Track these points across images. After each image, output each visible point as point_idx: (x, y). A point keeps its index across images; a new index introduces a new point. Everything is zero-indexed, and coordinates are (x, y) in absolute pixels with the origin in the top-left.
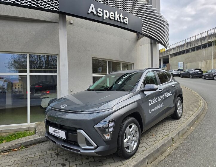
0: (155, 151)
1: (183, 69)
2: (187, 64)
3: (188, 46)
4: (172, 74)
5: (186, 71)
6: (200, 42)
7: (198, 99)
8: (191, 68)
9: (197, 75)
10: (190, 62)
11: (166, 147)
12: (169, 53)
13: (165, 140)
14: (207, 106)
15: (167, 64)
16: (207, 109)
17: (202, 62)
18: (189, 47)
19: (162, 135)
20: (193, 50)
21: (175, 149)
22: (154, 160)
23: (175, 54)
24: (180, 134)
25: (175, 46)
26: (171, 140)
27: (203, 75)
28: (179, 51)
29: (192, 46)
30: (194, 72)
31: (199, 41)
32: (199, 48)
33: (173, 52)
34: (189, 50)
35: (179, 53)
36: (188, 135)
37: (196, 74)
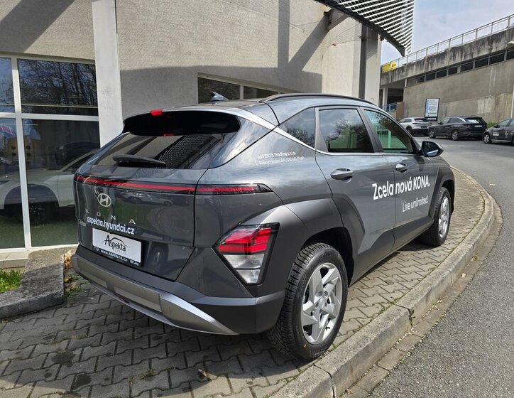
0: (357, 355)
1: (436, 117)
2: (447, 105)
3: (454, 56)
4: (409, 128)
5: (445, 121)
6: (487, 46)
7: (476, 194)
8: (457, 114)
9: (470, 133)
10: (457, 100)
11: (392, 338)
12: (404, 73)
13: (388, 318)
14: (500, 215)
15: (398, 103)
16: (501, 222)
17: (486, 100)
18: (458, 60)
19: (381, 300)
20: (466, 66)
21: (416, 346)
22: (355, 383)
23: (421, 79)
24: (432, 298)
25: (422, 56)
26: (407, 317)
27: (487, 133)
28: (430, 70)
29: (465, 57)
30: (465, 125)
31: (483, 43)
32: (482, 62)
33: (414, 72)
34: (456, 69)
35: (431, 76)
36: (453, 298)
37: (468, 130)
